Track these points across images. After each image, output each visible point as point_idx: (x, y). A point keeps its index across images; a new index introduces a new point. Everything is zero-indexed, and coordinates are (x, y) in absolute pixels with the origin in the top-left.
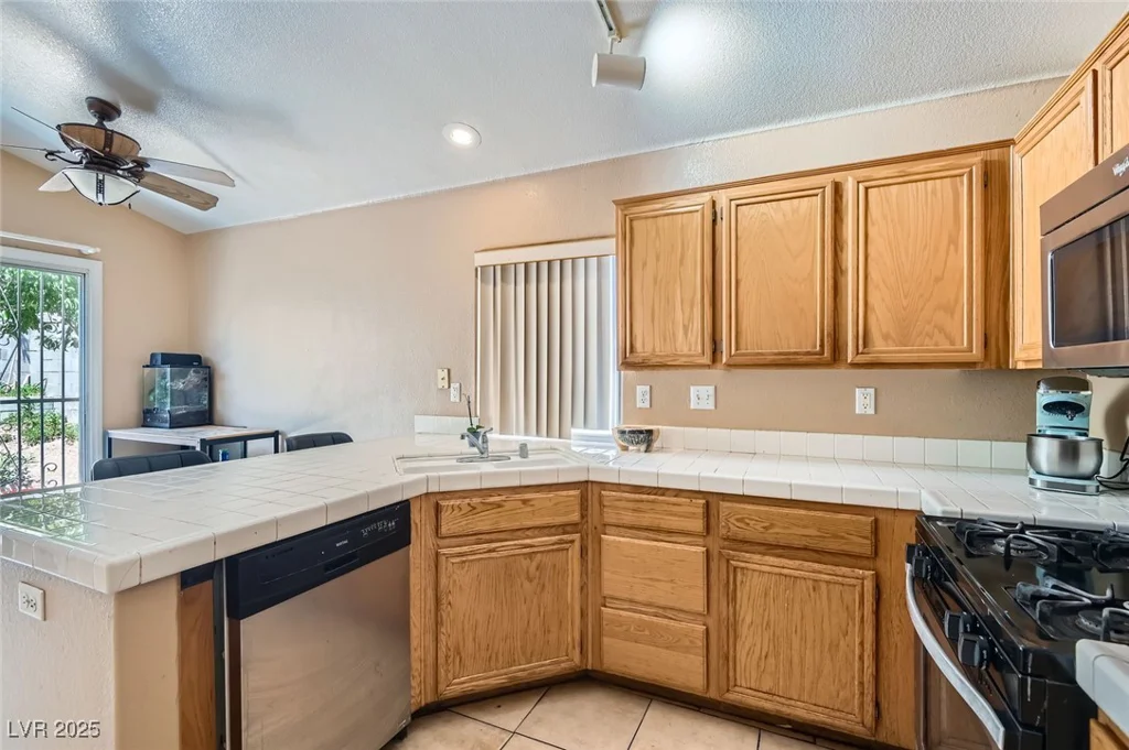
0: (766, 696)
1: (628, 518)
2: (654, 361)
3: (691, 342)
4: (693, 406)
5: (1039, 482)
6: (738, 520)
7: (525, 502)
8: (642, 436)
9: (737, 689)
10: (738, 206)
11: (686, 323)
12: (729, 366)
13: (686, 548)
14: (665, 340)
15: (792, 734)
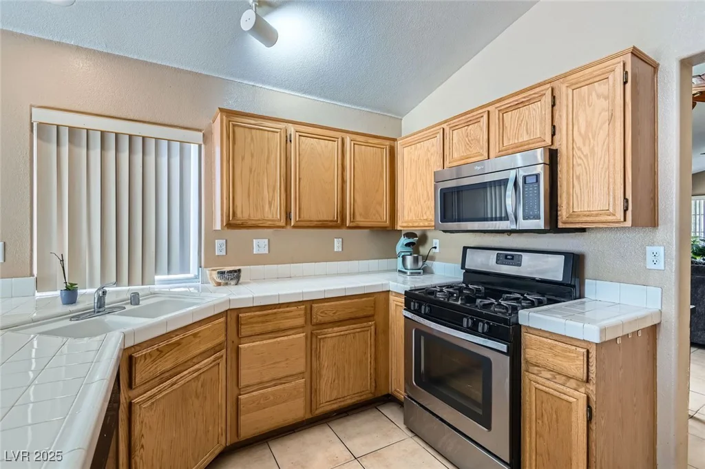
0: (335, 402)
1: (258, 328)
2: (250, 223)
3: (274, 212)
4: (255, 252)
5: (409, 272)
6: (322, 313)
7: (195, 335)
8: (236, 274)
9: (321, 405)
10: (300, 136)
11: (270, 200)
12: (294, 227)
13: (294, 336)
14: (257, 210)
15: (338, 416)
